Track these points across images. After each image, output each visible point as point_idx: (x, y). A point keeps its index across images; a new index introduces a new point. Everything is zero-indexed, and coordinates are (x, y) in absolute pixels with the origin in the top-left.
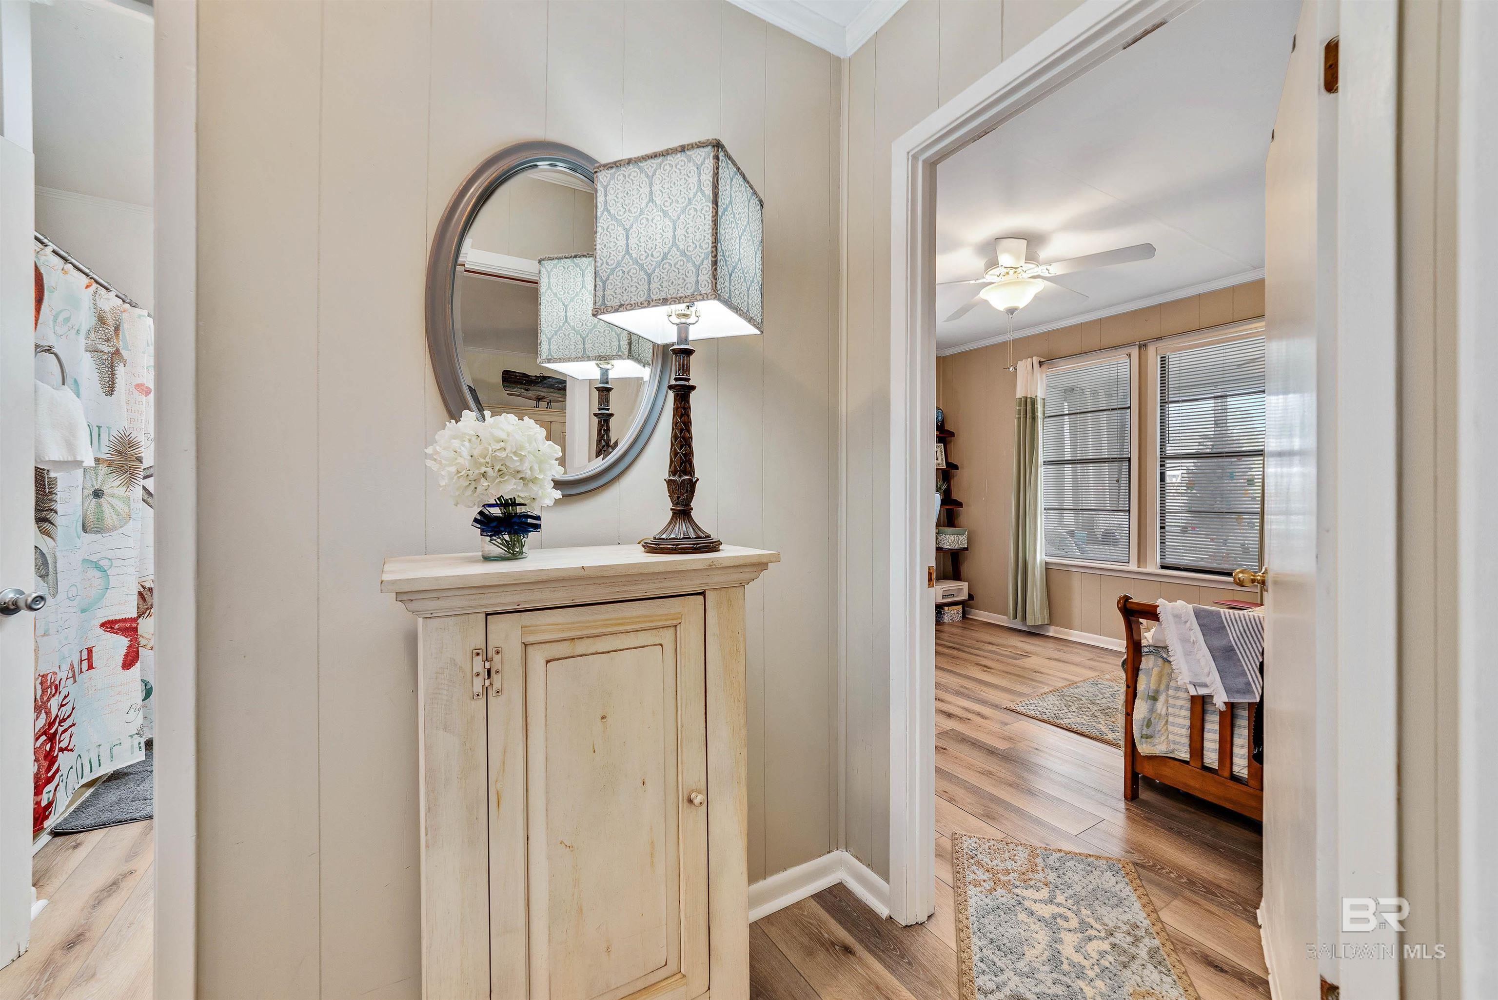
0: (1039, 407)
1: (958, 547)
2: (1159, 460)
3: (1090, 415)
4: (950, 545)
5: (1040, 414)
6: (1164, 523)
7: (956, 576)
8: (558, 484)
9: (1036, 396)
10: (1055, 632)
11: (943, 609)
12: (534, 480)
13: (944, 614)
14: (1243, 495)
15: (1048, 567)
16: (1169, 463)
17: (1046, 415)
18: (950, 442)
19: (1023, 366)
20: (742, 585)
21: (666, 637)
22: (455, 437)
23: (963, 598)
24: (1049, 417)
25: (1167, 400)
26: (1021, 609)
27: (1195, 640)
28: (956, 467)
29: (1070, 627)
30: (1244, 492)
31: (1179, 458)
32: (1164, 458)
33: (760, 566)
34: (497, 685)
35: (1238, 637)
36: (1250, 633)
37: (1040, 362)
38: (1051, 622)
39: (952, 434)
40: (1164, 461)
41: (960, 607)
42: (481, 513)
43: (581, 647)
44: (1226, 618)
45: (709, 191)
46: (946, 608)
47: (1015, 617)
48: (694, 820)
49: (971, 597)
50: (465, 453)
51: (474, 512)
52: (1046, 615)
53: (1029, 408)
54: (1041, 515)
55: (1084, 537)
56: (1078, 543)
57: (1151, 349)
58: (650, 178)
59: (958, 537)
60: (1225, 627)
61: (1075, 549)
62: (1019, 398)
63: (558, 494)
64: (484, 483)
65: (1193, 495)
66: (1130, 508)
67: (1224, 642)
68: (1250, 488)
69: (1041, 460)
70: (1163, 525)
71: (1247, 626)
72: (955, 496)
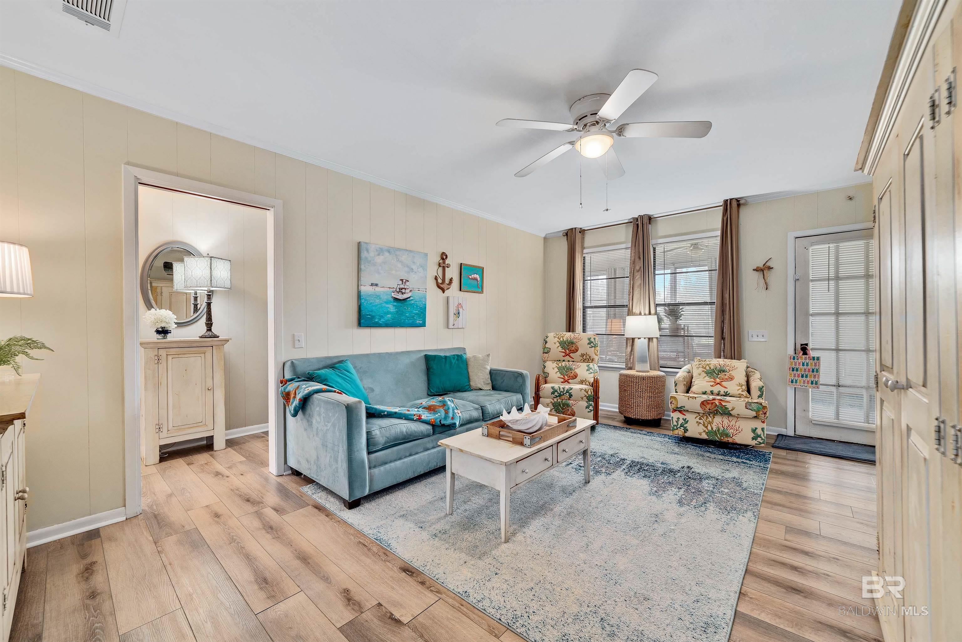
8: (176, 323)
12: (169, 323)
20: (223, 345)
21: (203, 355)
22: (150, 314)
33: (227, 341)
34: (160, 362)
42: (157, 330)
43: (180, 356)
45: (209, 266)
48: (210, 394)
50: (153, 318)
51: (155, 329)
58: (197, 261)
63: (176, 326)
64: (157, 324)
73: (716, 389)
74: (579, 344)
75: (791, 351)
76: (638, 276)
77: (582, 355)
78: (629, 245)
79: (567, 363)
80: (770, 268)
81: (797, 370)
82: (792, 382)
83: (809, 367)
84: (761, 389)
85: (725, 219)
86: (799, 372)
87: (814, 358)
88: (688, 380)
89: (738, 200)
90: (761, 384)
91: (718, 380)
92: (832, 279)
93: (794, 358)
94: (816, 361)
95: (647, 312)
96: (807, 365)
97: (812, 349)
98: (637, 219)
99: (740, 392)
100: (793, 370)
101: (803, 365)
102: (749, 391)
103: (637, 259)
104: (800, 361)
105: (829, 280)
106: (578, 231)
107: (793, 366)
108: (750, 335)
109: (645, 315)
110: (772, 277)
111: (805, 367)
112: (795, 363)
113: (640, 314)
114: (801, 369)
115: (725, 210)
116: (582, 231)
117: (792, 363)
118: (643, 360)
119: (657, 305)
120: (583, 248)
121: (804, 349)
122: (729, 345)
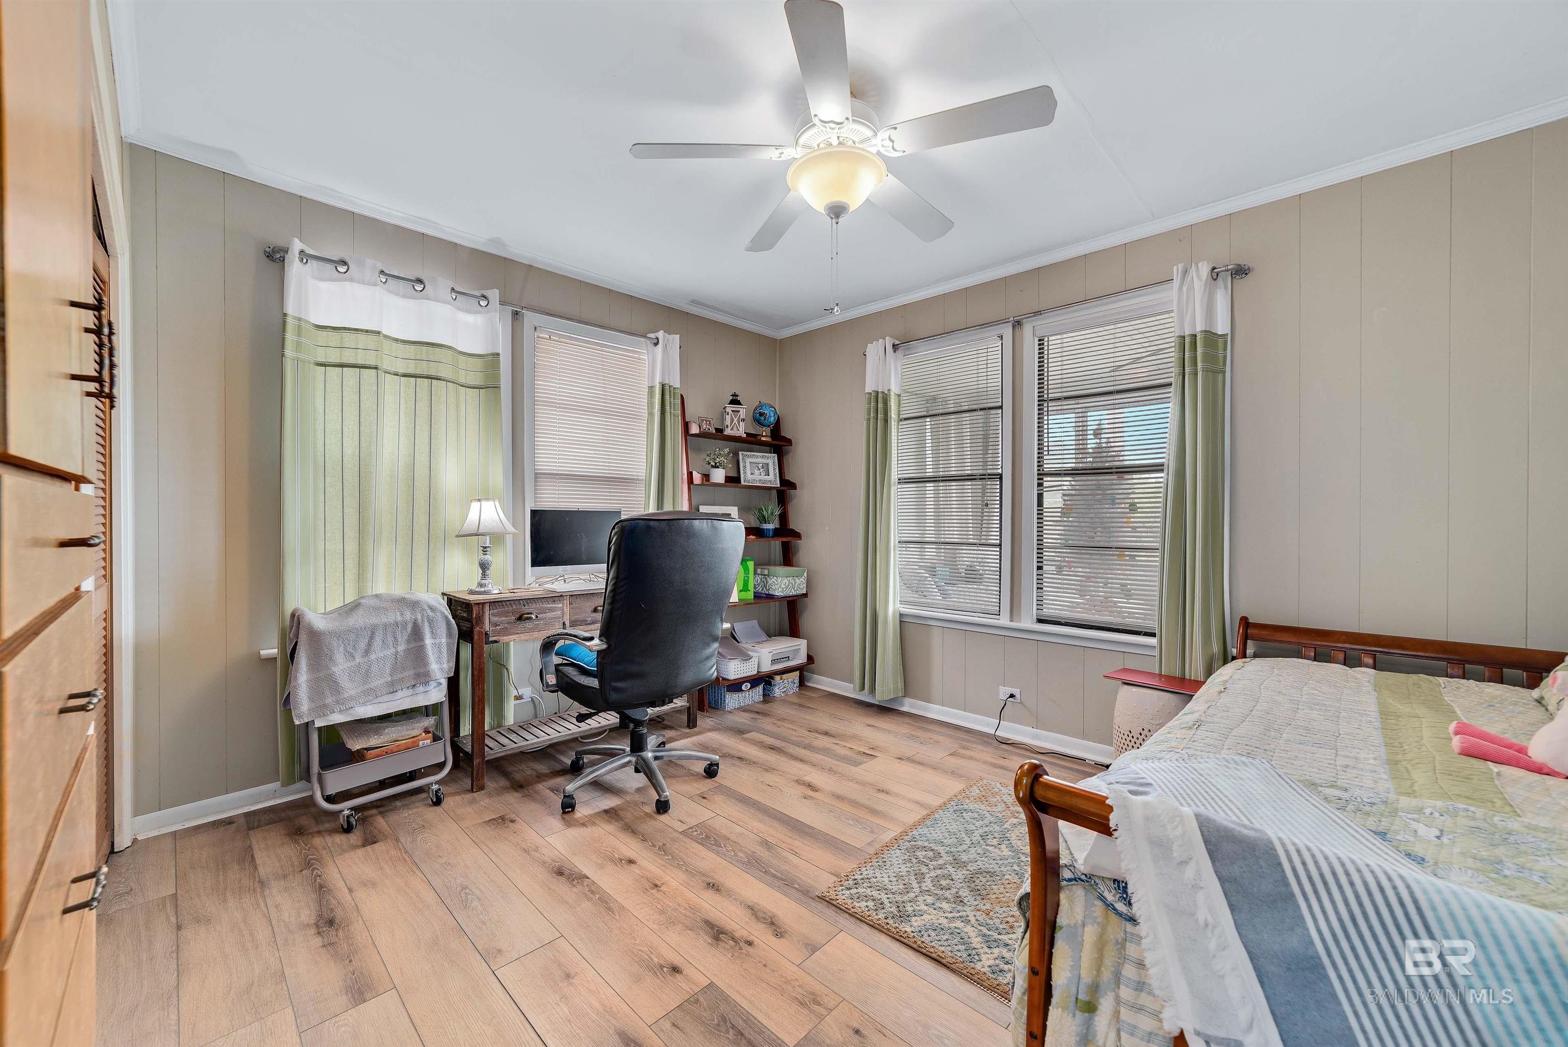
0: (892, 404)
1: (793, 593)
2: (1036, 477)
3: (953, 417)
4: (782, 592)
5: (893, 415)
6: (1042, 562)
7: (794, 631)
9: (889, 390)
10: (912, 706)
11: (773, 678)
13: (774, 685)
14: (1125, 525)
15: (903, 620)
16: (1048, 482)
17: (901, 416)
18: (787, 453)
19: (874, 350)
23: (800, 662)
24: (906, 419)
25: (1046, 396)
26: (869, 678)
27: (1210, 919)
28: (793, 486)
29: (929, 701)
30: (1125, 520)
31: (1060, 474)
32: (1041, 475)
35: (1334, 935)
36: (1371, 928)
37: (894, 345)
38: (907, 692)
39: (789, 442)
40: (1042, 479)
41: (797, 673)
44: (1294, 870)
46: (777, 678)
47: (863, 688)
49: (810, 659)
52: (900, 685)
53: (880, 405)
54: (894, 550)
55: (946, 575)
56: (939, 584)
57: (1027, 329)
59: (795, 580)
60: (1292, 895)
61: (936, 592)
62: (869, 393)
65: (1070, 524)
66: (1001, 541)
67: (1293, 942)
68: (1132, 515)
69: (894, 477)
70: (1040, 564)
71: (1361, 905)
72: (792, 526)
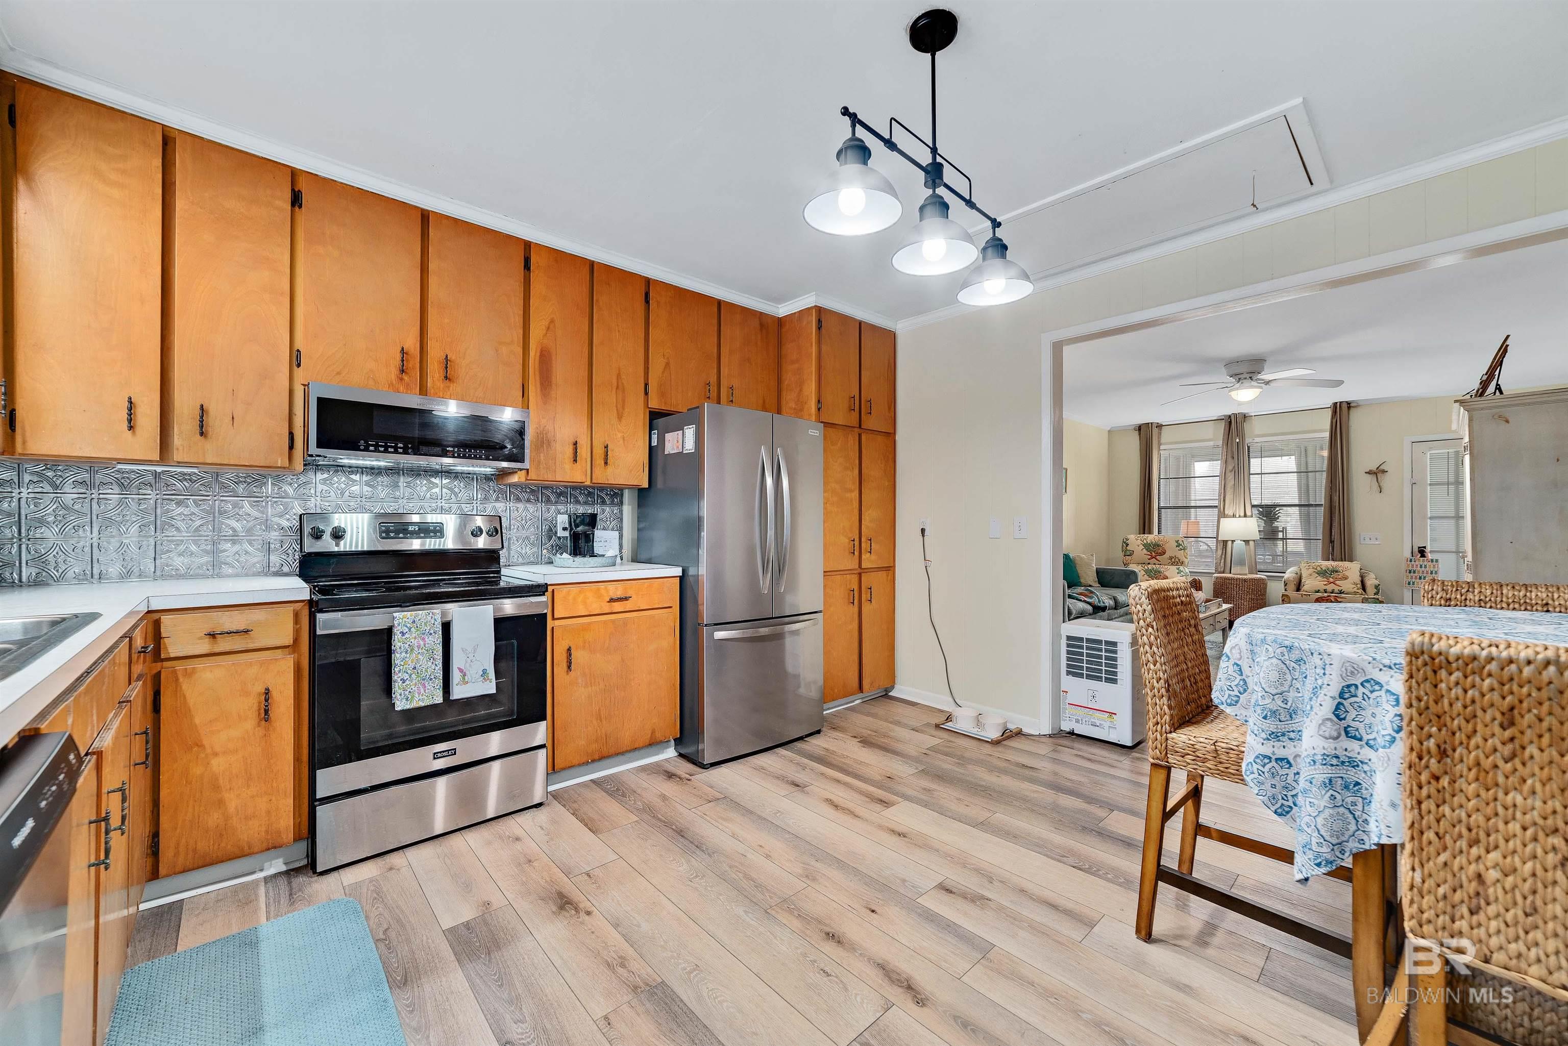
73: (1330, 587)
74: (1166, 547)
75: (1408, 554)
76: (1230, 476)
77: (1171, 558)
78: (1220, 443)
79: (1154, 566)
80: (1384, 472)
81: (1414, 572)
82: (1409, 584)
83: (1427, 569)
84: (1377, 587)
85: (1334, 421)
86: (1416, 574)
87: (1432, 561)
88: (1297, 580)
89: (1348, 403)
90: (1377, 582)
91: (1331, 580)
92: (1452, 484)
93: (1411, 561)
94: (1434, 563)
95: (1242, 514)
96: (1425, 567)
97: (1431, 552)
98: (1230, 416)
99: (1355, 590)
100: (1410, 572)
101: (1421, 566)
102: (1364, 588)
103: (1230, 459)
104: (1417, 563)
105: (1448, 484)
106: (1154, 426)
107: (1410, 568)
108: (1362, 539)
109: (1240, 517)
110: (1386, 480)
111: (1423, 569)
112: (1413, 565)
113: (1234, 516)
114: (1419, 572)
115: (1334, 412)
116: (1160, 426)
117: (1408, 565)
118: (1241, 563)
119: (1253, 506)
120: (1160, 444)
121: (1422, 552)
122: (1339, 548)
